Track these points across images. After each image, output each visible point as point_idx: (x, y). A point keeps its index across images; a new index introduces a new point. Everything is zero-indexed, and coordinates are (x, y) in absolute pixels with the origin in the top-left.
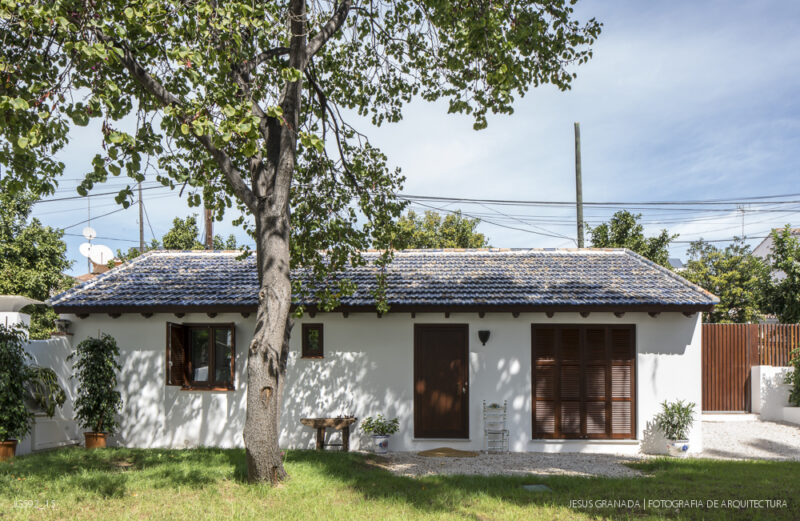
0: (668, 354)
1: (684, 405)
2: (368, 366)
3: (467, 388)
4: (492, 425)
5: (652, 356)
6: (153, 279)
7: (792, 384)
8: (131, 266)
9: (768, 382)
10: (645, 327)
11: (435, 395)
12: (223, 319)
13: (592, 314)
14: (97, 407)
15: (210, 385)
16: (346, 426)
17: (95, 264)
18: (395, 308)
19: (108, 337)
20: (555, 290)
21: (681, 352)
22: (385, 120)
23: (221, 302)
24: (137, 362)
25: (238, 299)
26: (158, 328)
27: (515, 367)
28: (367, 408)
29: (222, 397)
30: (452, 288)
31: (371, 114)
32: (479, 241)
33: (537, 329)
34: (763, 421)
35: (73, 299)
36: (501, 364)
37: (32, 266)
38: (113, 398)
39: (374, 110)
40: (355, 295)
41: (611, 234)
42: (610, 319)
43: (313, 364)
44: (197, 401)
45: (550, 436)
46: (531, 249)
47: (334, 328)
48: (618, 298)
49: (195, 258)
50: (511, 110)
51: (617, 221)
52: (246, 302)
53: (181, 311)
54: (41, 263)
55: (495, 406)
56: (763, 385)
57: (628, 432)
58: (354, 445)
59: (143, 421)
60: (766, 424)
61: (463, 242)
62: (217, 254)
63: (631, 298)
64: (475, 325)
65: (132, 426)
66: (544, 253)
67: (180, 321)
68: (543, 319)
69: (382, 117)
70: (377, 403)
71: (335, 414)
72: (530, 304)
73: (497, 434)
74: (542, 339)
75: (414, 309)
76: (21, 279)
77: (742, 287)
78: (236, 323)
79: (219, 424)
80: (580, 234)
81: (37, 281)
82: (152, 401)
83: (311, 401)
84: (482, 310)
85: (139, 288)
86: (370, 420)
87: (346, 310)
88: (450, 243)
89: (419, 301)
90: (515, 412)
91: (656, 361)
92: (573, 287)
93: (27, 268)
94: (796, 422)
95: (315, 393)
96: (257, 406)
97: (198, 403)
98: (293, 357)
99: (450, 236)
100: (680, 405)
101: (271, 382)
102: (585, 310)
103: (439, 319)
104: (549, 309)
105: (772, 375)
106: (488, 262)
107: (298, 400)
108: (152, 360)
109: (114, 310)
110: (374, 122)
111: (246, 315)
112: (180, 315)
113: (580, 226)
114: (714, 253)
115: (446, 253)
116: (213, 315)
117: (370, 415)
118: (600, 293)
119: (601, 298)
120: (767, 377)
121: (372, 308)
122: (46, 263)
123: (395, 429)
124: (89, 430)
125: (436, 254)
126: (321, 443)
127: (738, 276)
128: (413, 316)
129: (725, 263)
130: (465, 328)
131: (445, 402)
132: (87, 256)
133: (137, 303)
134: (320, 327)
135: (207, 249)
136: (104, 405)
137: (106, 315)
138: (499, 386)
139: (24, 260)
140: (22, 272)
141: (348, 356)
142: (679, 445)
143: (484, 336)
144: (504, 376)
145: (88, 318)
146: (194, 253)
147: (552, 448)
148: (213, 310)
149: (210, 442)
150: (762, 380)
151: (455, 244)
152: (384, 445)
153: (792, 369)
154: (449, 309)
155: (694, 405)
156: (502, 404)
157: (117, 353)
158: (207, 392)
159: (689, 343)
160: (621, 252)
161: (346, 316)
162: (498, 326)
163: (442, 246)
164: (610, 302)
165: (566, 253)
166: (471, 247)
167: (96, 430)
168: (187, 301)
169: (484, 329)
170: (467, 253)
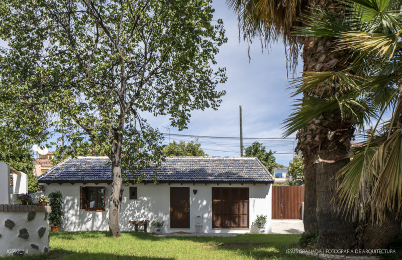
0: (260, 198)
2: (152, 203)
3: (189, 210)
4: (198, 223)
5: (254, 199)
6: (73, 169)
8: (64, 163)
10: (252, 189)
11: (176, 213)
12: (100, 185)
13: (232, 184)
14: (56, 217)
15: (95, 209)
16: (145, 224)
17: (40, 155)
18: (161, 182)
19: (59, 192)
20: (220, 175)
21: (264, 197)
22: (158, 115)
23: (100, 179)
24: (68, 201)
25: (105, 178)
26: (77, 188)
27: (205, 203)
28: (152, 217)
29: (100, 214)
30: (184, 174)
31: (153, 113)
32: (201, 153)
33: (213, 189)
35: (44, 178)
36: (199, 202)
37: (21, 160)
38: (61, 214)
39: (154, 111)
40: (148, 176)
42: (239, 186)
43: (133, 202)
44: (90, 215)
45: (217, 227)
46: (220, 157)
47: (141, 189)
48: (242, 179)
49: (89, 159)
51: (254, 146)
52: (109, 179)
53: (85, 182)
54: (24, 159)
55: (199, 217)
57: (246, 226)
58: (148, 230)
59: (70, 222)
61: (194, 154)
62: (97, 158)
63: (246, 178)
64: (192, 188)
65: (66, 224)
66: (225, 158)
67: (84, 186)
68: (216, 186)
69: (157, 113)
70: (156, 216)
71: (141, 220)
72: (210, 181)
73: (199, 227)
74: (216, 193)
75: (170, 182)
76: (17, 166)
78: (105, 186)
79: (98, 223)
80: (241, 150)
81: (23, 167)
82: (73, 215)
83: (132, 215)
84: (194, 182)
85: (69, 174)
86: (154, 221)
87: (145, 182)
88: (189, 154)
89: (171, 179)
90: (205, 218)
91: (254, 201)
92: (228, 174)
93: (19, 162)
95: (134, 212)
96: (112, 215)
97: (91, 216)
98: (125, 199)
99: (190, 151)
101: (116, 208)
102: (230, 183)
103: (179, 185)
104: (218, 182)
106: (202, 163)
107: (128, 215)
108: (73, 200)
109: (60, 182)
110: (154, 115)
111: (109, 184)
112: (85, 184)
113: (241, 147)
115: (187, 158)
116: (97, 184)
117: (153, 220)
118: (235, 176)
119: (235, 178)
121: (152, 182)
122: (26, 159)
123: (163, 224)
124: (52, 225)
125: (183, 158)
126: (136, 229)
128: (169, 184)
130: (188, 189)
131: (180, 216)
132: (36, 151)
133: (69, 179)
134: (136, 188)
135: (93, 155)
136: (58, 216)
137: (57, 184)
138: (199, 209)
139: (18, 159)
140: (17, 164)
141: (145, 199)
142: (262, 230)
143: (195, 192)
144: (200, 206)
145: (51, 185)
146: (88, 157)
147: (218, 231)
148: (97, 182)
149: (95, 229)
151: (191, 154)
152: (158, 230)
154: (182, 182)
155: (268, 216)
156: (201, 216)
157: (62, 197)
158: (94, 212)
159: (267, 194)
160: (253, 158)
161: (145, 184)
162: (200, 188)
163: (186, 155)
164: (238, 180)
165: (233, 158)
166: (197, 156)
167: (55, 225)
168: (87, 178)
169: (195, 189)
170: (195, 158)
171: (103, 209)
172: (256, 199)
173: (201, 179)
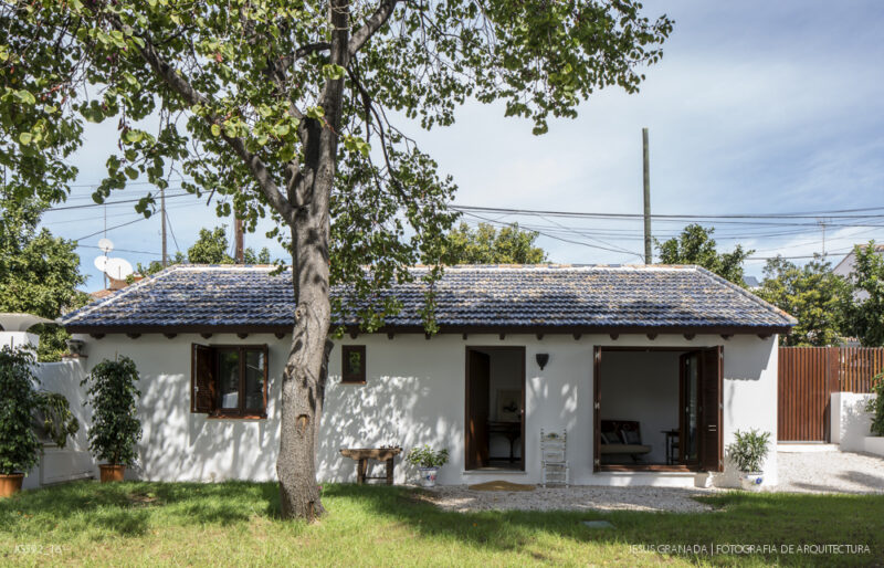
0: (742, 380)
1: (759, 435)
2: (419, 392)
4: (550, 456)
6: (179, 296)
7: (875, 412)
8: (152, 281)
9: (849, 410)
12: (255, 340)
13: (660, 336)
14: (113, 437)
15: (241, 412)
16: (390, 457)
17: (112, 280)
18: (446, 329)
19: (126, 360)
20: (620, 309)
21: (757, 378)
22: (436, 123)
23: (252, 322)
24: (163, 387)
26: (182, 350)
28: (416, 438)
30: (507, 307)
31: (420, 117)
32: (537, 256)
33: (599, 352)
34: (843, 452)
35: (85, 318)
37: (41, 281)
38: (132, 426)
39: (423, 112)
40: (402, 314)
41: (680, 249)
42: (679, 342)
43: (356, 390)
44: (228, 430)
46: (594, 266)
47: (377, 350)
48: (688, 319)
49: (225, 273)
50: (574, 114)
51: (688, 236)
52: (280, 322)
53: (208, 331)
54: (52, 278)
55: (553, 436)
56: (843, 413)
58: (399, 478)
60: (846, 455)
61: (520, 258)
62: (248, 269)
63: (703, 319)
64: (533, 348)
65: (157, 458)
66: (608, 269)
67: (207, 343)
68: (607, 341)
69: (432, 120)
70: (428, 432)
71: (379, 445)
72: (593, 325)
73: (556, 466)
75: (466, 330)
76: (29, 295)
77: (821, 307)
78: (270, 344)
79: (252, 455)
80: (648, 249)
81: (47, 297)
82: (180, 430)
83: (353, 431)
84: (541, 331)
86: (417, 450)
87: (392, 331)
88: (505, 258)
89: (472, 322)
91: (733, 387)
92: (642, 307)
93: (36, 283)
94: (878, 453)
95: (358, 421)
96: (292, 436)
97: (229, 432)
98: (333, 382)
99: (506, 250)
100: (754, 434)
101: (307, 409)
102: (652, 332)
103: (493, 341)
104: (614, 331)
105: (854, 403)
106: (547, 280)
107: (339, 429)
108: (180, 384)
109: (133, 330)
110: (424, 126)
111: (280, 336)
112: (207, 336)
113: (647, 241)
114: (793, 271)
115: (501, 269)
116: (243, 336)
117: (418, 445)
118: (672, 313)
119: (669, 319)
120: (848, 404)
121: (419, 329)
122: (57, 278)
123: (444, 460)
124: (105, 461)
125: (491, 270)
126: (363, 476)
127: (818, 296)
128: (465, 338)
129: (804, 282)
130: (520, 352)
132: (103, 269)
133: (159, 322)
134: (362, 349)
135: (237, 263)
136: (121, 434)
137: (125, 335)
138: (563, 414)
139: (32, 274)
140: (30, 288)
141: (396, 381)
142: (753, 477)
143: (542, 360)
145: (105, 339)
146: (222, 268)
147: (620, 481)
148: (243, 331)
149: (244, 475)
150: (842, 408)
151: (511, 259)
153: (874, 396)
154: (504, 331)
155: (769, 435)
156: (562, 434)
157: (136, 378)
158: (238, 421)
159: (765, 368)
160: (692, 269)
161: (391, 337)
162: (557, 348)
163: (497, 261)
164: (679, 322)
165: (632, 269)
166: (529, 263)
167: (113, 462)
168: (215, 320)
169: (543, 352)
170: (524, 269)
171: (261, 413)
172: (738, 382)
173: (566, 322)
